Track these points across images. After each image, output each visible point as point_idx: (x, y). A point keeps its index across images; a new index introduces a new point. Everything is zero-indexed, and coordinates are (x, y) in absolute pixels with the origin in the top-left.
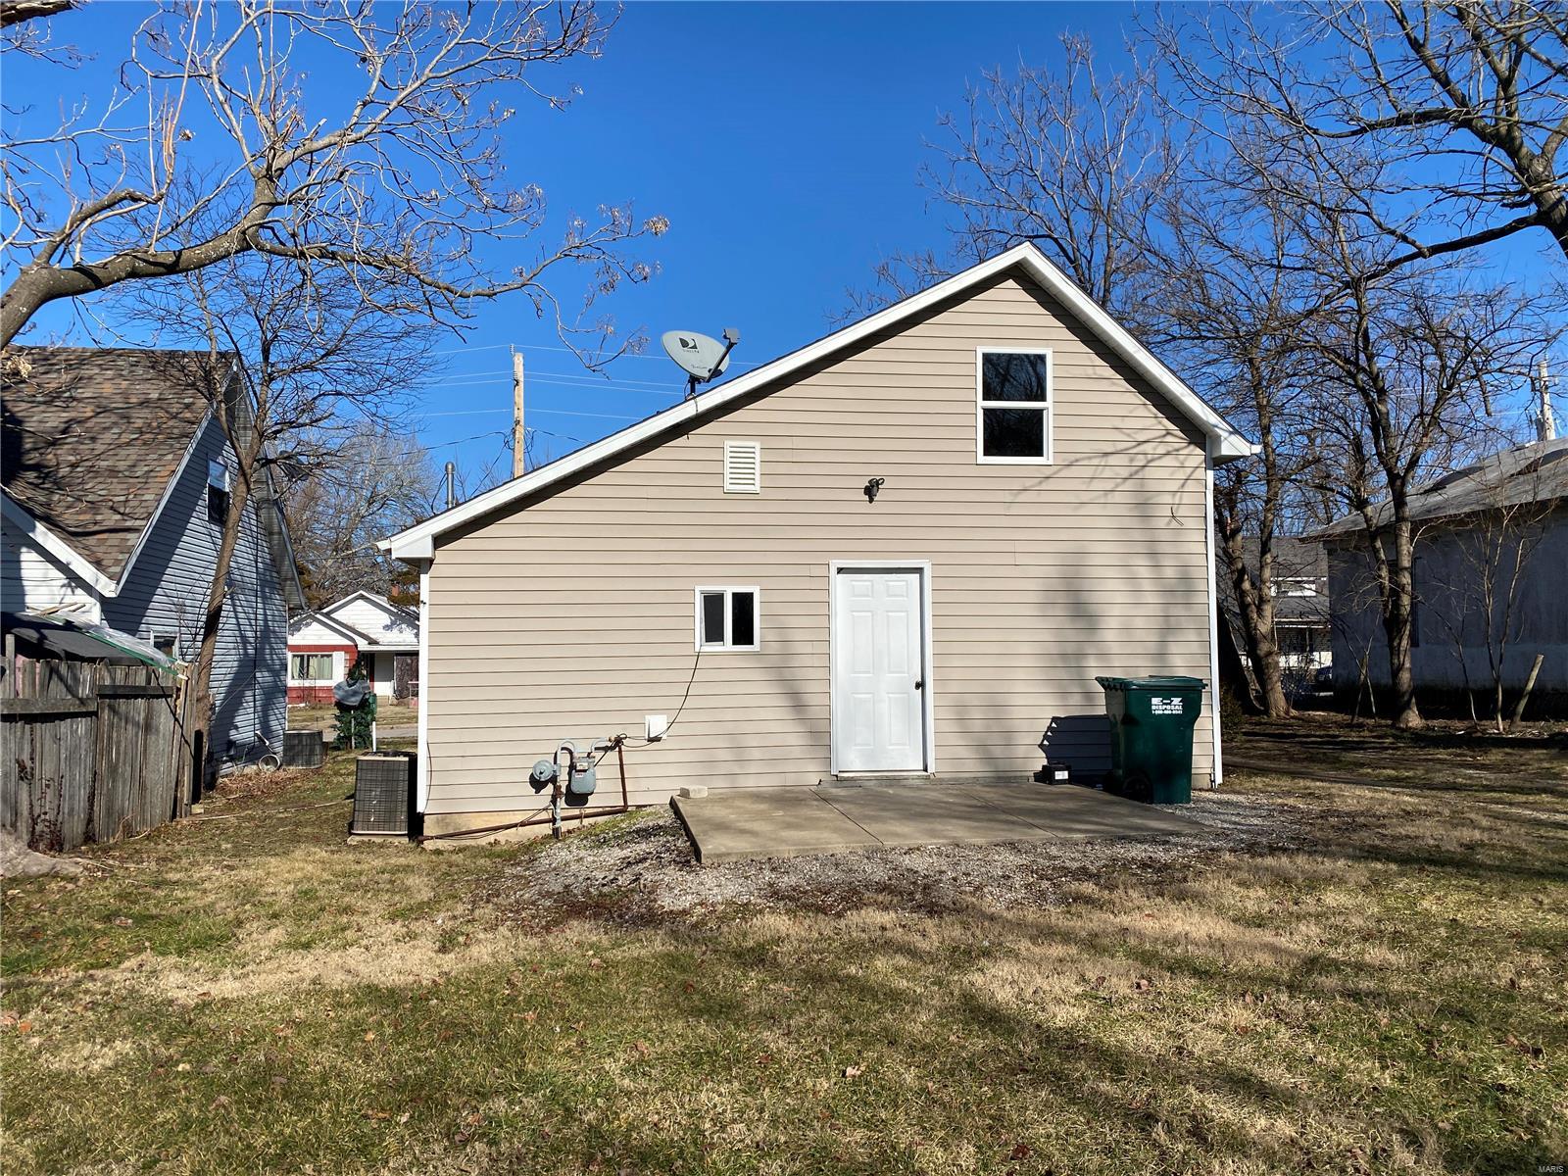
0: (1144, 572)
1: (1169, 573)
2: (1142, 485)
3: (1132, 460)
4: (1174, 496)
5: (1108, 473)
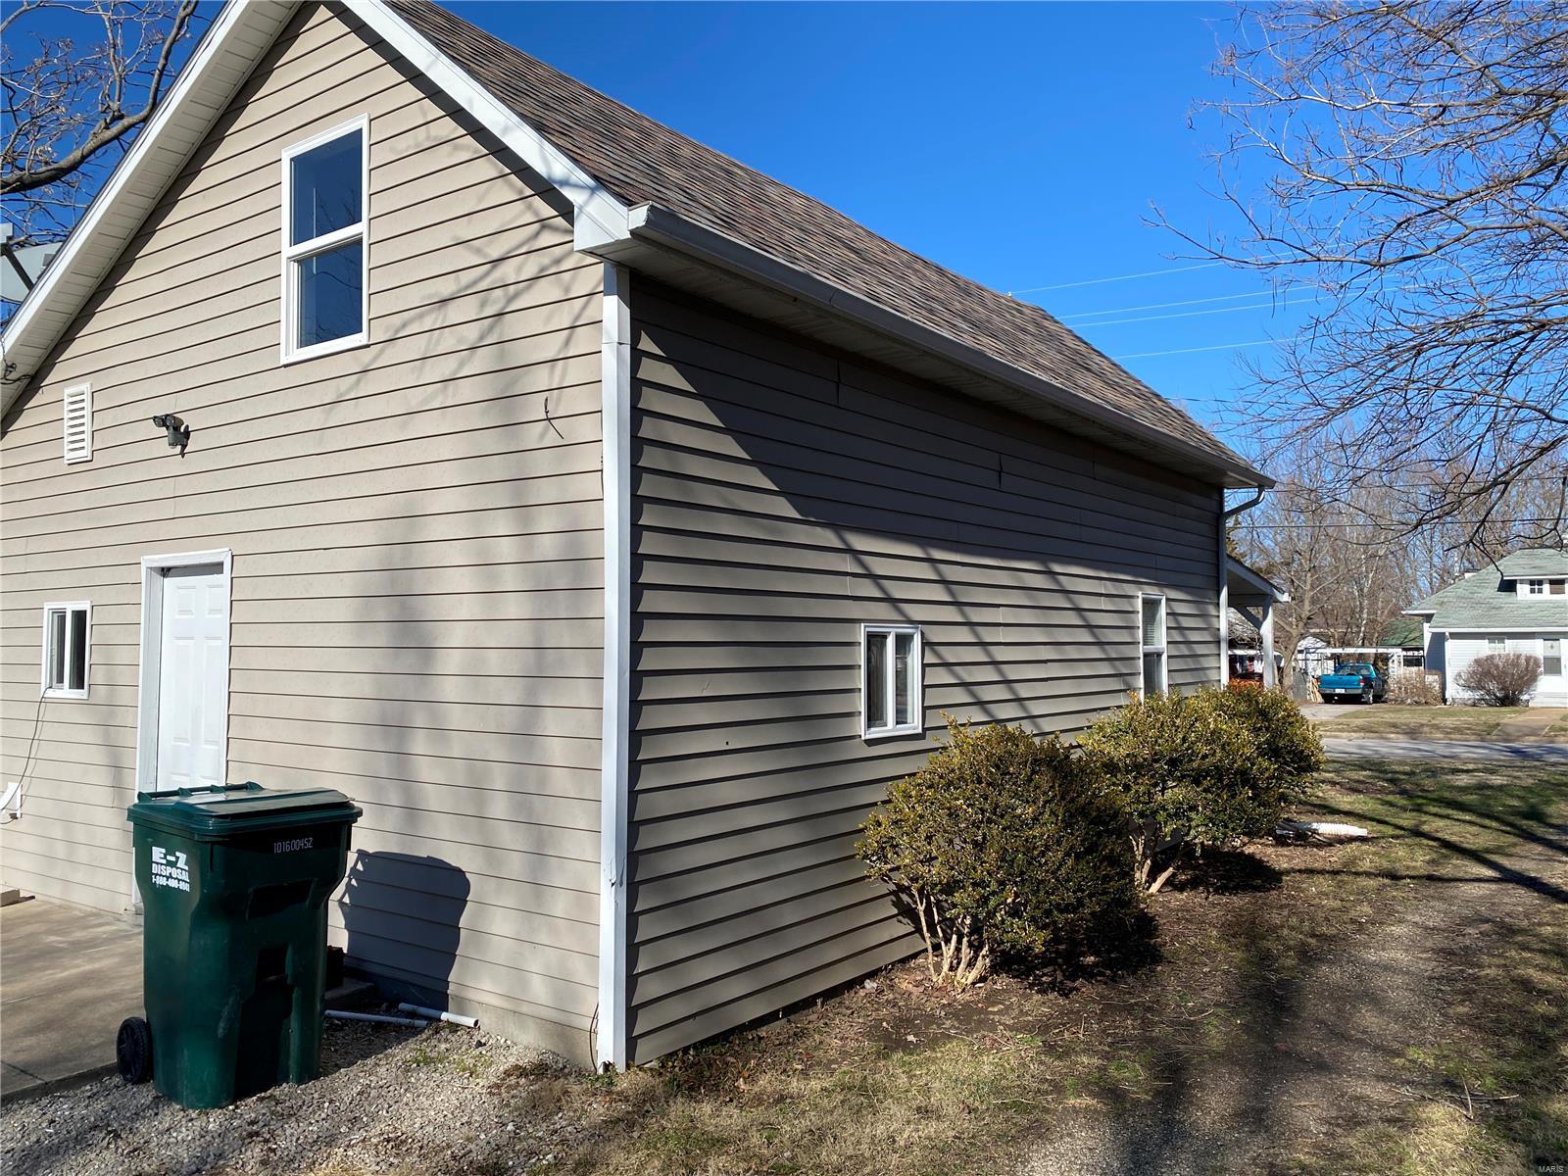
0: (507, 550)
1: (547, 547)
2: (502, 356)
3: (483, 304)
4: (552, 368)
5: (448, 341)
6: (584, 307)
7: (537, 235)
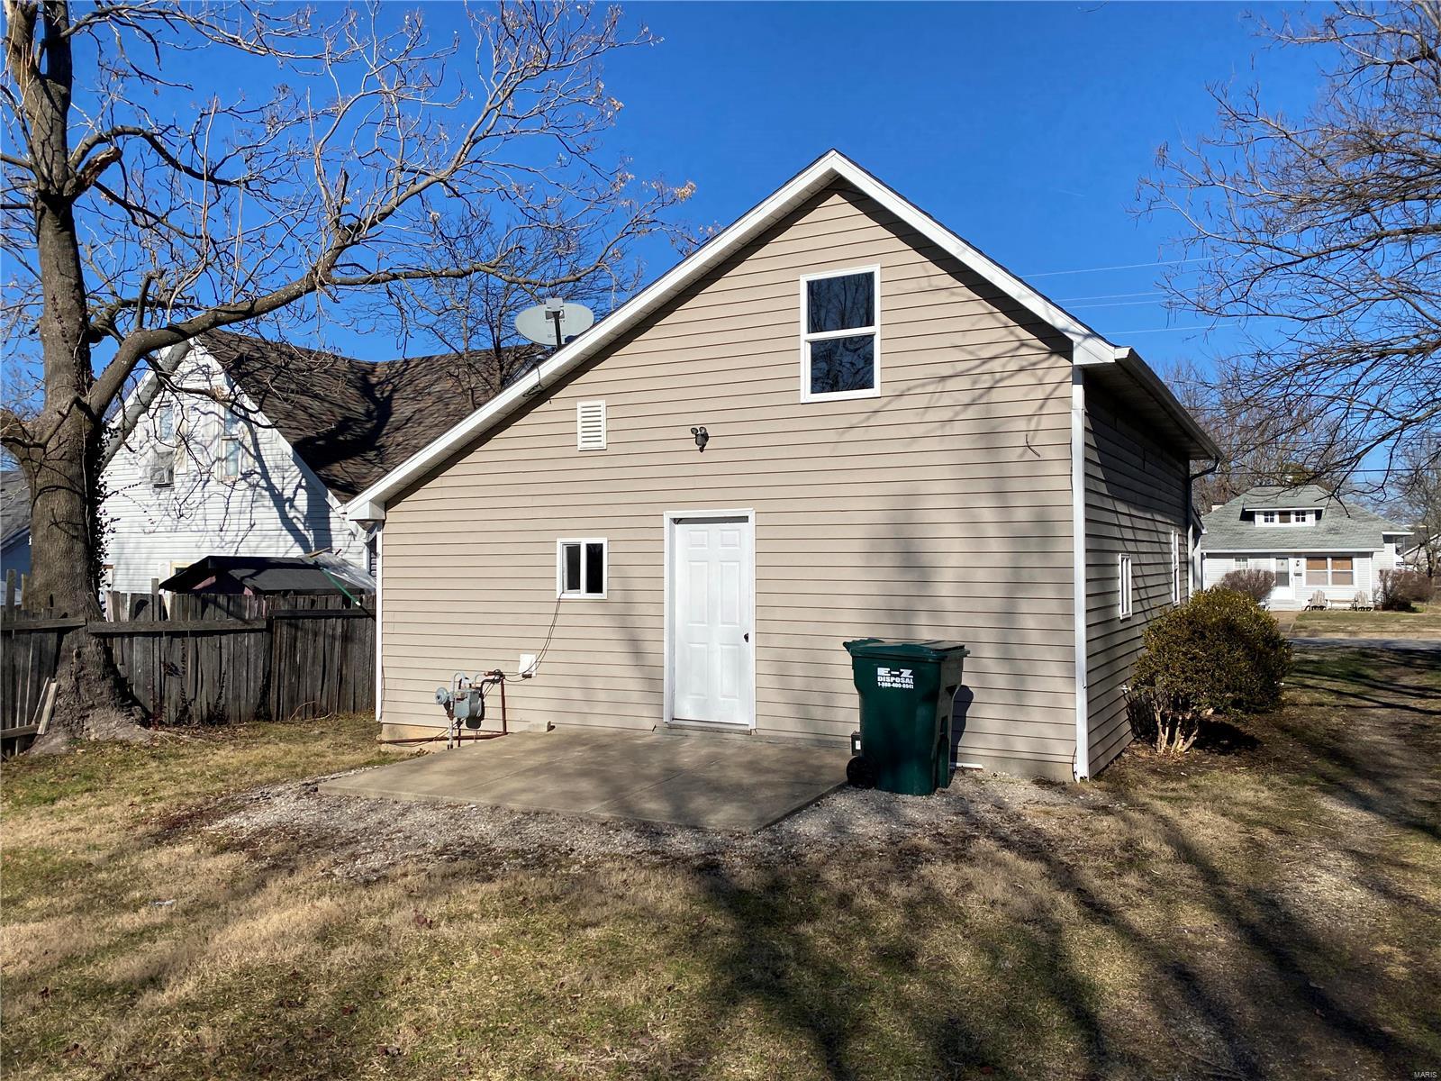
0: (988, 515)
1: (1021, 515)
2: (988, 411)
3: (975, 382)
4: (1030, 420)
5: (946, 400)
6: (1055, 390)
7: (1018, 348)
